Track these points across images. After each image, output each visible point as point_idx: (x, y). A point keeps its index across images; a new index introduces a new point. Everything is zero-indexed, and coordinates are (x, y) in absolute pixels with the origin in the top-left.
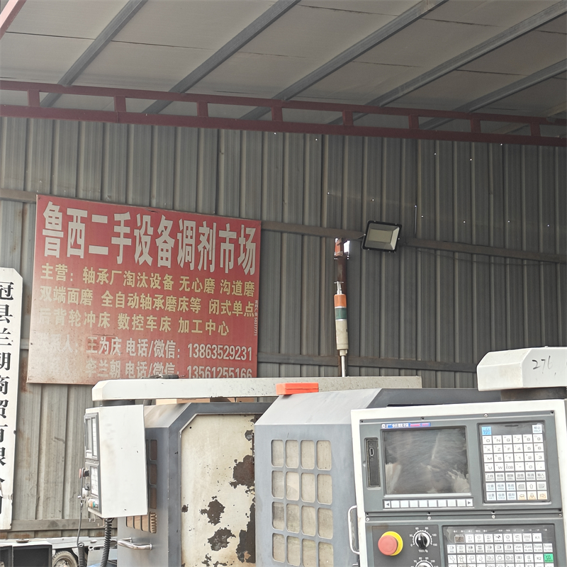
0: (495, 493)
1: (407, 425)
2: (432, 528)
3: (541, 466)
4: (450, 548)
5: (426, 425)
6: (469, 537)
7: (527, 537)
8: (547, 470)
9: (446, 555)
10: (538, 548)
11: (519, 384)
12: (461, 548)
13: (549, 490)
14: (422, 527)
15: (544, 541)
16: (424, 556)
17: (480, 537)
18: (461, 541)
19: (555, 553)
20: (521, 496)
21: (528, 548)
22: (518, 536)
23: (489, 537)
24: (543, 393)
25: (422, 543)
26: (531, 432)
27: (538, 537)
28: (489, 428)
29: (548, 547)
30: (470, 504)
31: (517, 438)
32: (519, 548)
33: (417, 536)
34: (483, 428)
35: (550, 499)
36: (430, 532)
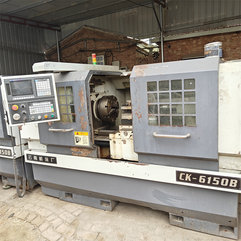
0: (39, 94)
1: (17, 80)
2: (25, 103)
3: (50, 88)
4: (30, 107)
5: (22, 80)
6: (34, 104)
7: (47, 103)
8: (51, 89)
9: (29, 109)
10: (50, 105)
11: (44, 70)
12: (33, 107)
13: (51, 93)
14: (23, 103)
15: (51, 104)
16: (24, 110)
17: (36, 104)
18: (32, 105)
19: (54, 106)
20: (45, 95)
21: (48, 105)
22: (45, 103)
23: (39, 104)
24: (49, 72)
25: (23, 107)
26: (47, 81)
27: (50, 103)
28: (37, 80)
29: (52, 105)
30: (34, 97)
31: (44, 82)
32: (45, 106)
33: (22, 105)
34: (36, 80)
35: (52, 95)
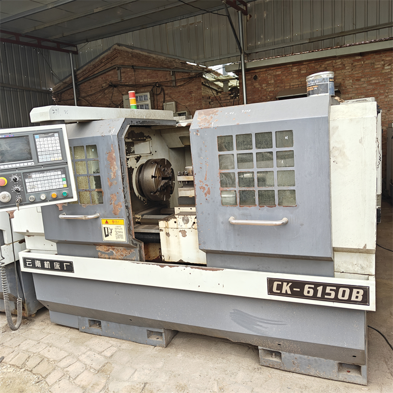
0: (42, 159)
1: (4, 136)
2: (18, 175)
3: (59, 148)
4: (27, 180)
5: (12, 136)
6: (34, 175)
7: (56, 173)
8: (61, 150)
9: (25, 183)
10: (60, 176)
11: (49, 119)
12: (31, 180)
13: (62, 156)
14: (14, 174)
15: (62, 174)
16: (16, 185)
17: (38, 175)
18: (30, 177)
19: (66, 177)
20: (52, 159)
21: (56, 177)
22: (52, 173)
23: (42, 175)
24: (57, 122)
25: (15, 180)
26: (54, 136)
27: (60, 173)
28: (38, 135)
29: (64, 176)
30: (33, 164)
31: (49, 139)
32: (53, 177)
33: (13, 177)
34: (36, 136)
35: (63, 159)
36: (18, 176)
